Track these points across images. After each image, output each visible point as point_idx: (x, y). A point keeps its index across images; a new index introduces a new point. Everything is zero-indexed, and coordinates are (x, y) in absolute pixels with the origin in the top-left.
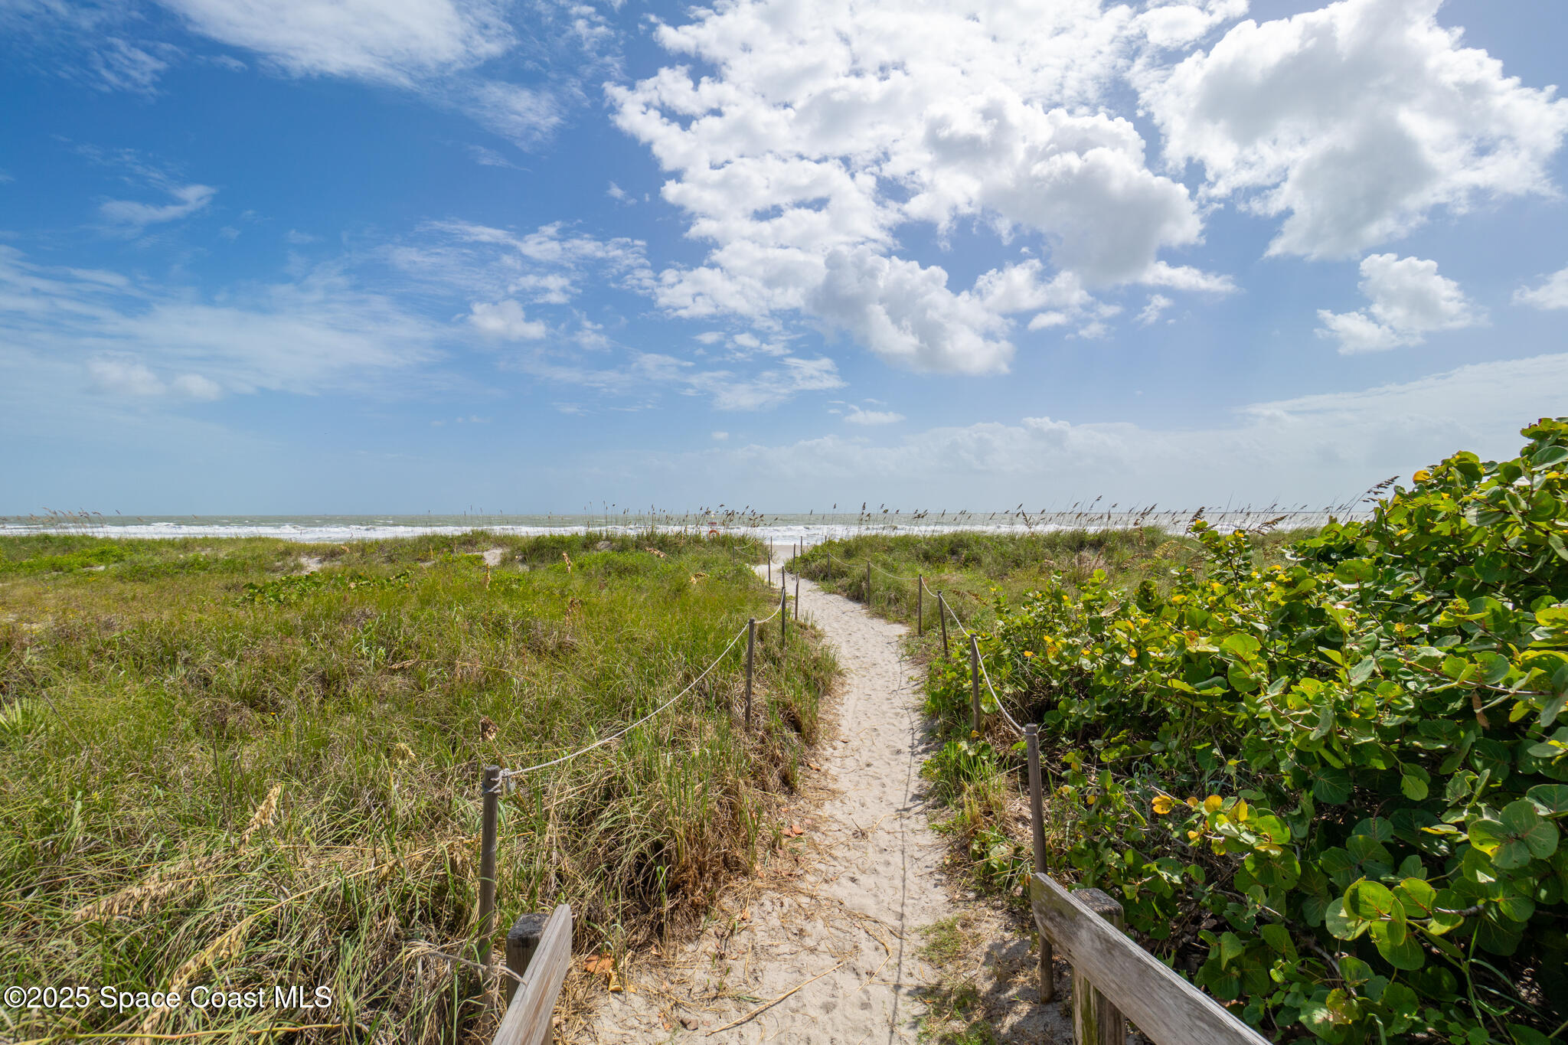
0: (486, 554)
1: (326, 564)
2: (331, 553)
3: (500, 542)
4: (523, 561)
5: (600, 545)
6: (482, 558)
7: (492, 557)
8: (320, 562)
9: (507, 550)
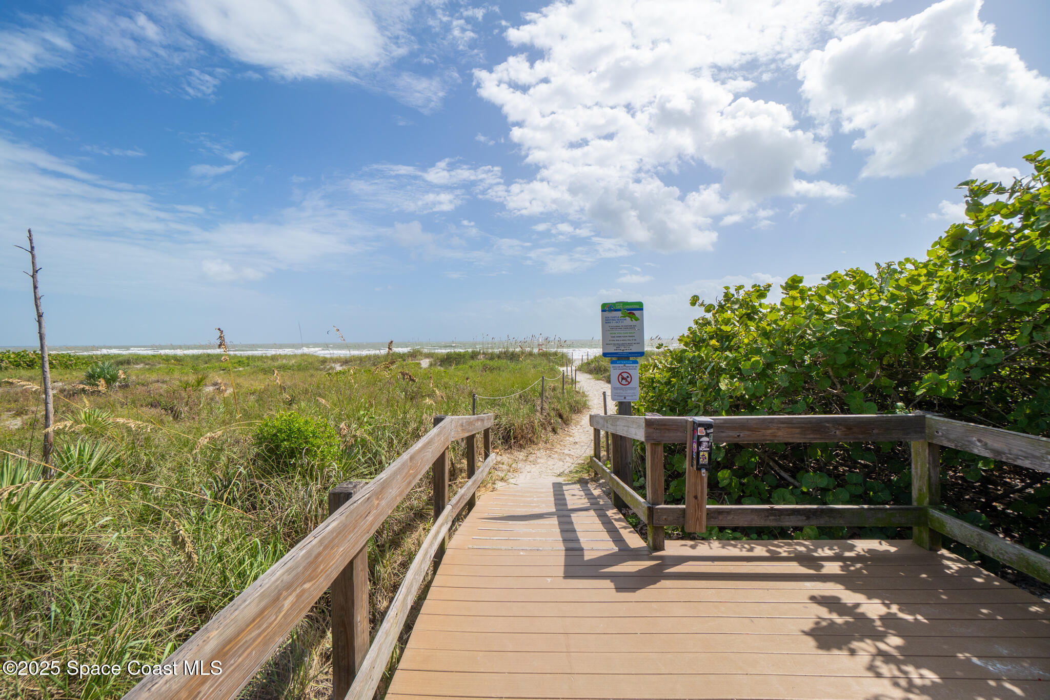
0: (421, 362)
1: (344, 367)
2: (346, 362)
3: (428, 356)
4: (440, 365)
5: (481, 357)
6: (420, 363)
7: (425, 363)
8: (341, 366)
9: (432, 360)
